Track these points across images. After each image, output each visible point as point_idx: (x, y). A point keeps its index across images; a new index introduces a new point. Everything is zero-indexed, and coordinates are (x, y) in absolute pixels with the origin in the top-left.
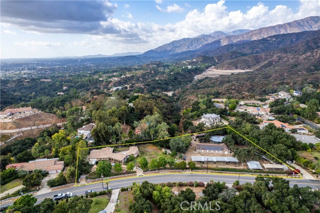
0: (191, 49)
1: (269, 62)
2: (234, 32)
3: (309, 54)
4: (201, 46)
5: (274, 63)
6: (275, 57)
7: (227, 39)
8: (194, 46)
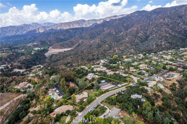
0: (18, 33)
1: (79, 44)
2: (45, 24)
4: (25, 32)
5: (81, 44)
6: (80, 41)
7: (43, 28)
8: (20, 31)
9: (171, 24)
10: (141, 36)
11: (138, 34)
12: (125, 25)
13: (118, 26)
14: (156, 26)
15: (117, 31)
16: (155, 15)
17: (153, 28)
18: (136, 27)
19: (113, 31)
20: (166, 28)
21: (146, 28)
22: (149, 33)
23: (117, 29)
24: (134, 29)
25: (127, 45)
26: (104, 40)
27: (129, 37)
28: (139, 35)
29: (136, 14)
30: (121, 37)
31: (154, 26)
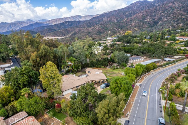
1: (75, 32)
2: (39, 21)
3: (93, 27)
4: (18, 28)
5: (77, 33)
6: (77, 30)
8: (12, 28)
9: (182, 8)
10: (149, 22)
11: (145, 19)
12: (127, 13)
13: (120, 15)
14: (164, 11)
15: (119, 19)
16: (159, 3)
17: (161, 13)
18: (141, 13)
19: (114, 19)
20: (178, 11)
21: (153, 14)
22: (157, 18)
23: (119, 17)
24: (139, 15)
25: (135, 28)
26: (105, 27)
27: (136, 22)
28: (145, 21)
29: (137, 4)
30: (125, 23)
31: (162, 11)
